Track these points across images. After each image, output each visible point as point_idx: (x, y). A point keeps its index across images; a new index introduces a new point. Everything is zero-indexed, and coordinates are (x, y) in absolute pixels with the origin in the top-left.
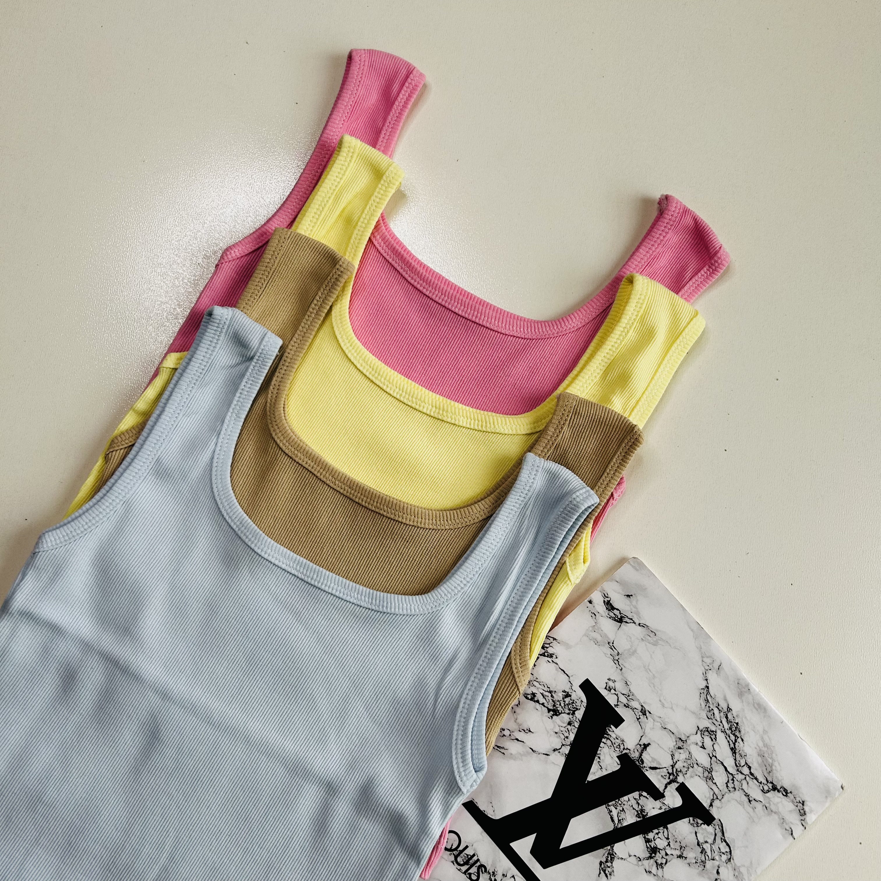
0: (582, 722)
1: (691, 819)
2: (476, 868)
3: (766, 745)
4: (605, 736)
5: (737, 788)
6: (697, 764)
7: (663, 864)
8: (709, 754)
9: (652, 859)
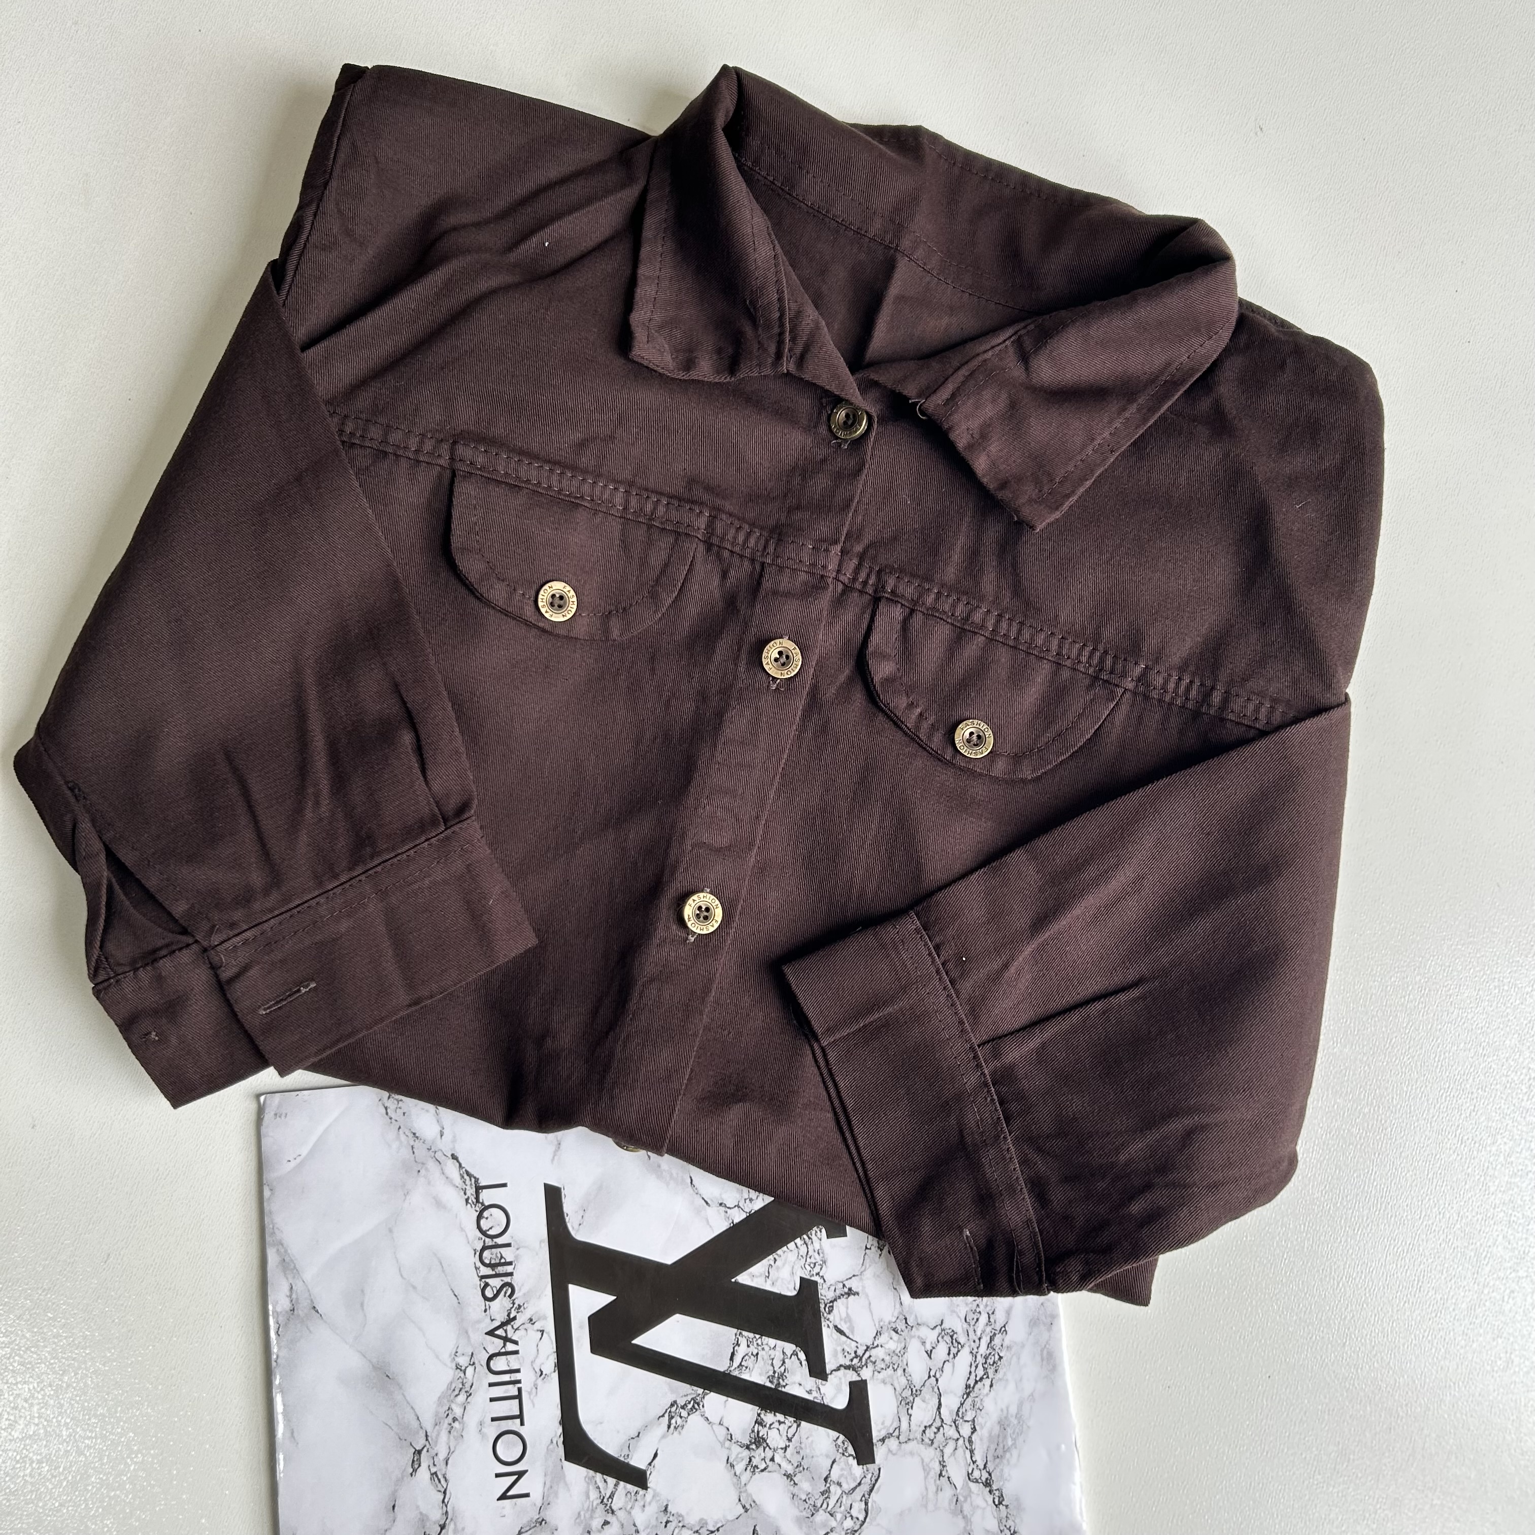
1: (842, 1437)
2: (503, 1283)
3: (1018, 1416)
5: (935, 1445)
6: (904, 1370)
7: (758, 1468)
8: (930, 1369)
9: (747, 1450)
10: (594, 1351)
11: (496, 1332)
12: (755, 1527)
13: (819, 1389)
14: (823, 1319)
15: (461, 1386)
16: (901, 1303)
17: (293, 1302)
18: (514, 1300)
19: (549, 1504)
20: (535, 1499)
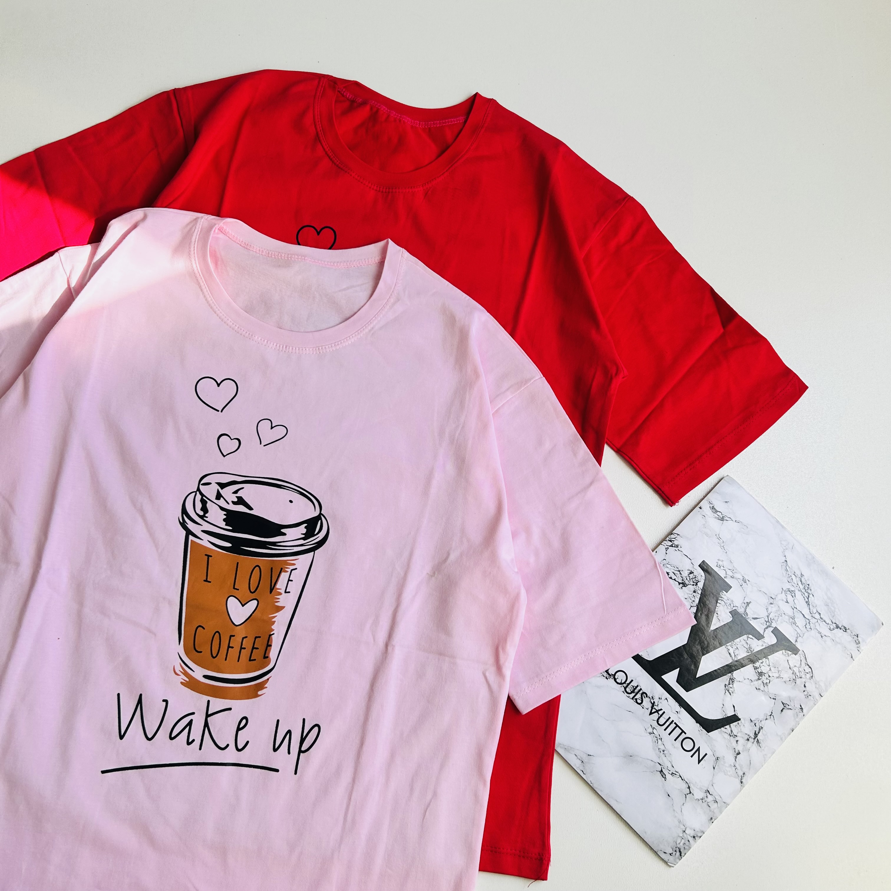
0: (703, 589)
1: (784, 651)
2: (641, 694)
3: (829, 598)
4: (720, 598)
5: (813, 629)
6: (784, 614)
7: (767, 683)
8: (792, 607)
9: (759, 680)
10: (687, 691)
11: (653, 712)
12: (782, 702)
13: (764, 642)
14: (747, 619)
15: (656, 739)
16: (766, 594)
17: (580, 759)
18: (649, 697)
19: (715, 751)
20: (709, 753)
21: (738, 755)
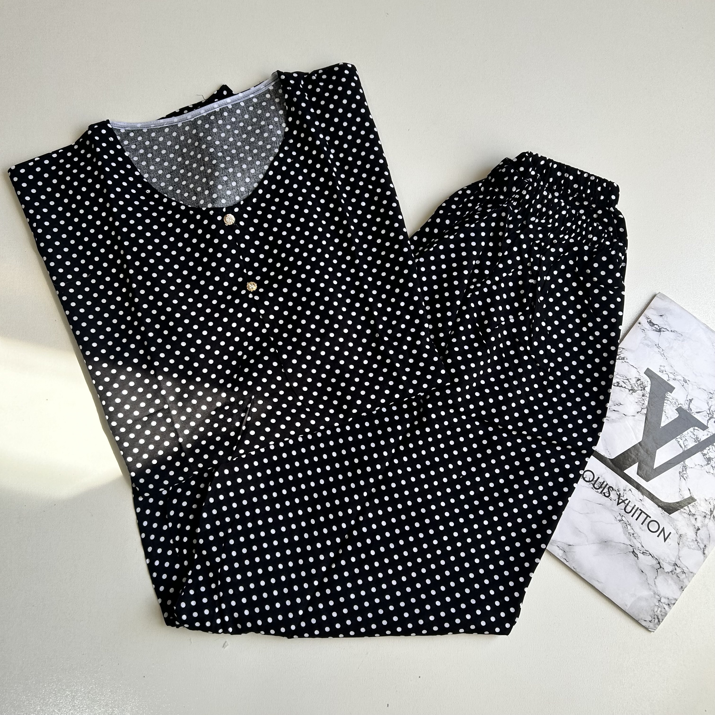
0: (650, 393)
2: (607, 488)
4: (666, 399)
9: (709, 465)
10: (647, 480)
11: (620, 502)
13: (709, 432)
14: (692, 414)
15: (626, 525)
16: (705, 390)
17: (563, 550)
18: (615, 490)
19: (677, 529)
20: (673, 531)
21: (698, 531)
